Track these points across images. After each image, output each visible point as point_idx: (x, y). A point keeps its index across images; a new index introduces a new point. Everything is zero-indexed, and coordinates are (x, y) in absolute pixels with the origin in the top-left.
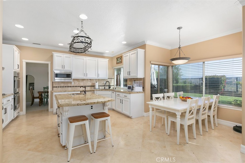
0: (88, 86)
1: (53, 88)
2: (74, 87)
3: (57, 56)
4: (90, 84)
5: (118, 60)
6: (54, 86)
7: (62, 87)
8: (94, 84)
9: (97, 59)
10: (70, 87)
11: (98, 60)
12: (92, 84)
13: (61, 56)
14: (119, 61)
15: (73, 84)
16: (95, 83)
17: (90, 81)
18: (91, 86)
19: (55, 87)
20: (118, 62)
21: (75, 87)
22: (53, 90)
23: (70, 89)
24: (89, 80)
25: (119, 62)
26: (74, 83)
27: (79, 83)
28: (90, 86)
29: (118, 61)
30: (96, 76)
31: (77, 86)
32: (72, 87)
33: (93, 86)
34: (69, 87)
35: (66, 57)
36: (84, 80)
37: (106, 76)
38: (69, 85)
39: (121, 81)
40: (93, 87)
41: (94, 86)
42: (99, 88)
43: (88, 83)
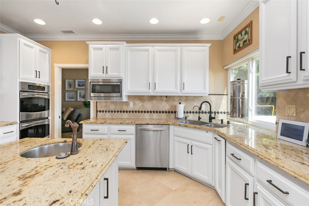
0: (163, 112)
1: (98, 113)
2: (133, 112)
3: (95, 49)
4: (165, 106)
5: (238, 41)
6: (98, 110)
7: (112, 111)
8: (176, 107)
9: (179, 48)
10: (127, 112)
11: (181, 50)
12: (172, 106)
13: (101, 49)
14: (242, 42)
15: (132, 106)
16: (176, 105)
17: (166, 101)
18: (169, 112)
19: (100, 111)
20: (239, 47)
21: (136, 112)
22: (97, 116)
23: (125, 115)
24: (165, 99)
25: (241, 45)
26: (134, 104)
27: (143, 106)
28: (166, 112)
29: (238, 45)
30: (176, 88)
31: (139, 112)
32: (130, 112)
33: (172, 112)
34: (124, 112)
35: (111, 49)
36: (153, 99)
37: (205, 88)
38: (125, 108)
39: (248, 100)
40: (174, 114)
41: (175, 112)
42: (186, 117)
43: (163, 104)
